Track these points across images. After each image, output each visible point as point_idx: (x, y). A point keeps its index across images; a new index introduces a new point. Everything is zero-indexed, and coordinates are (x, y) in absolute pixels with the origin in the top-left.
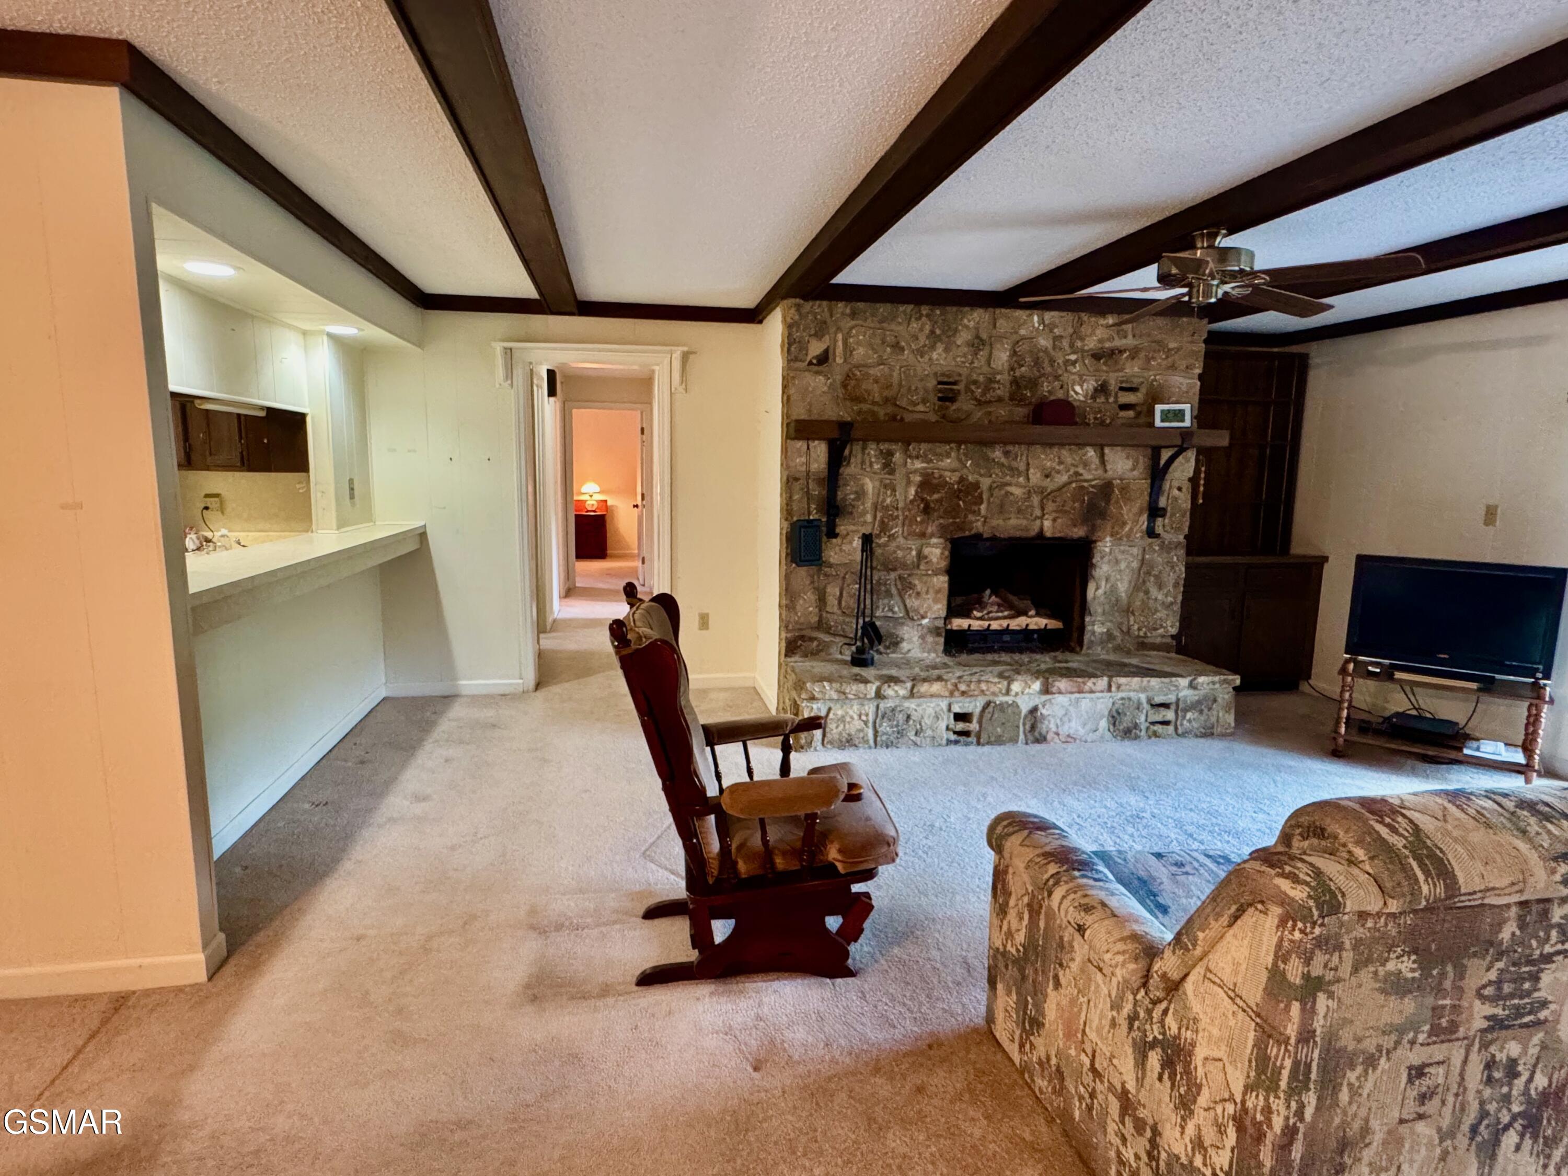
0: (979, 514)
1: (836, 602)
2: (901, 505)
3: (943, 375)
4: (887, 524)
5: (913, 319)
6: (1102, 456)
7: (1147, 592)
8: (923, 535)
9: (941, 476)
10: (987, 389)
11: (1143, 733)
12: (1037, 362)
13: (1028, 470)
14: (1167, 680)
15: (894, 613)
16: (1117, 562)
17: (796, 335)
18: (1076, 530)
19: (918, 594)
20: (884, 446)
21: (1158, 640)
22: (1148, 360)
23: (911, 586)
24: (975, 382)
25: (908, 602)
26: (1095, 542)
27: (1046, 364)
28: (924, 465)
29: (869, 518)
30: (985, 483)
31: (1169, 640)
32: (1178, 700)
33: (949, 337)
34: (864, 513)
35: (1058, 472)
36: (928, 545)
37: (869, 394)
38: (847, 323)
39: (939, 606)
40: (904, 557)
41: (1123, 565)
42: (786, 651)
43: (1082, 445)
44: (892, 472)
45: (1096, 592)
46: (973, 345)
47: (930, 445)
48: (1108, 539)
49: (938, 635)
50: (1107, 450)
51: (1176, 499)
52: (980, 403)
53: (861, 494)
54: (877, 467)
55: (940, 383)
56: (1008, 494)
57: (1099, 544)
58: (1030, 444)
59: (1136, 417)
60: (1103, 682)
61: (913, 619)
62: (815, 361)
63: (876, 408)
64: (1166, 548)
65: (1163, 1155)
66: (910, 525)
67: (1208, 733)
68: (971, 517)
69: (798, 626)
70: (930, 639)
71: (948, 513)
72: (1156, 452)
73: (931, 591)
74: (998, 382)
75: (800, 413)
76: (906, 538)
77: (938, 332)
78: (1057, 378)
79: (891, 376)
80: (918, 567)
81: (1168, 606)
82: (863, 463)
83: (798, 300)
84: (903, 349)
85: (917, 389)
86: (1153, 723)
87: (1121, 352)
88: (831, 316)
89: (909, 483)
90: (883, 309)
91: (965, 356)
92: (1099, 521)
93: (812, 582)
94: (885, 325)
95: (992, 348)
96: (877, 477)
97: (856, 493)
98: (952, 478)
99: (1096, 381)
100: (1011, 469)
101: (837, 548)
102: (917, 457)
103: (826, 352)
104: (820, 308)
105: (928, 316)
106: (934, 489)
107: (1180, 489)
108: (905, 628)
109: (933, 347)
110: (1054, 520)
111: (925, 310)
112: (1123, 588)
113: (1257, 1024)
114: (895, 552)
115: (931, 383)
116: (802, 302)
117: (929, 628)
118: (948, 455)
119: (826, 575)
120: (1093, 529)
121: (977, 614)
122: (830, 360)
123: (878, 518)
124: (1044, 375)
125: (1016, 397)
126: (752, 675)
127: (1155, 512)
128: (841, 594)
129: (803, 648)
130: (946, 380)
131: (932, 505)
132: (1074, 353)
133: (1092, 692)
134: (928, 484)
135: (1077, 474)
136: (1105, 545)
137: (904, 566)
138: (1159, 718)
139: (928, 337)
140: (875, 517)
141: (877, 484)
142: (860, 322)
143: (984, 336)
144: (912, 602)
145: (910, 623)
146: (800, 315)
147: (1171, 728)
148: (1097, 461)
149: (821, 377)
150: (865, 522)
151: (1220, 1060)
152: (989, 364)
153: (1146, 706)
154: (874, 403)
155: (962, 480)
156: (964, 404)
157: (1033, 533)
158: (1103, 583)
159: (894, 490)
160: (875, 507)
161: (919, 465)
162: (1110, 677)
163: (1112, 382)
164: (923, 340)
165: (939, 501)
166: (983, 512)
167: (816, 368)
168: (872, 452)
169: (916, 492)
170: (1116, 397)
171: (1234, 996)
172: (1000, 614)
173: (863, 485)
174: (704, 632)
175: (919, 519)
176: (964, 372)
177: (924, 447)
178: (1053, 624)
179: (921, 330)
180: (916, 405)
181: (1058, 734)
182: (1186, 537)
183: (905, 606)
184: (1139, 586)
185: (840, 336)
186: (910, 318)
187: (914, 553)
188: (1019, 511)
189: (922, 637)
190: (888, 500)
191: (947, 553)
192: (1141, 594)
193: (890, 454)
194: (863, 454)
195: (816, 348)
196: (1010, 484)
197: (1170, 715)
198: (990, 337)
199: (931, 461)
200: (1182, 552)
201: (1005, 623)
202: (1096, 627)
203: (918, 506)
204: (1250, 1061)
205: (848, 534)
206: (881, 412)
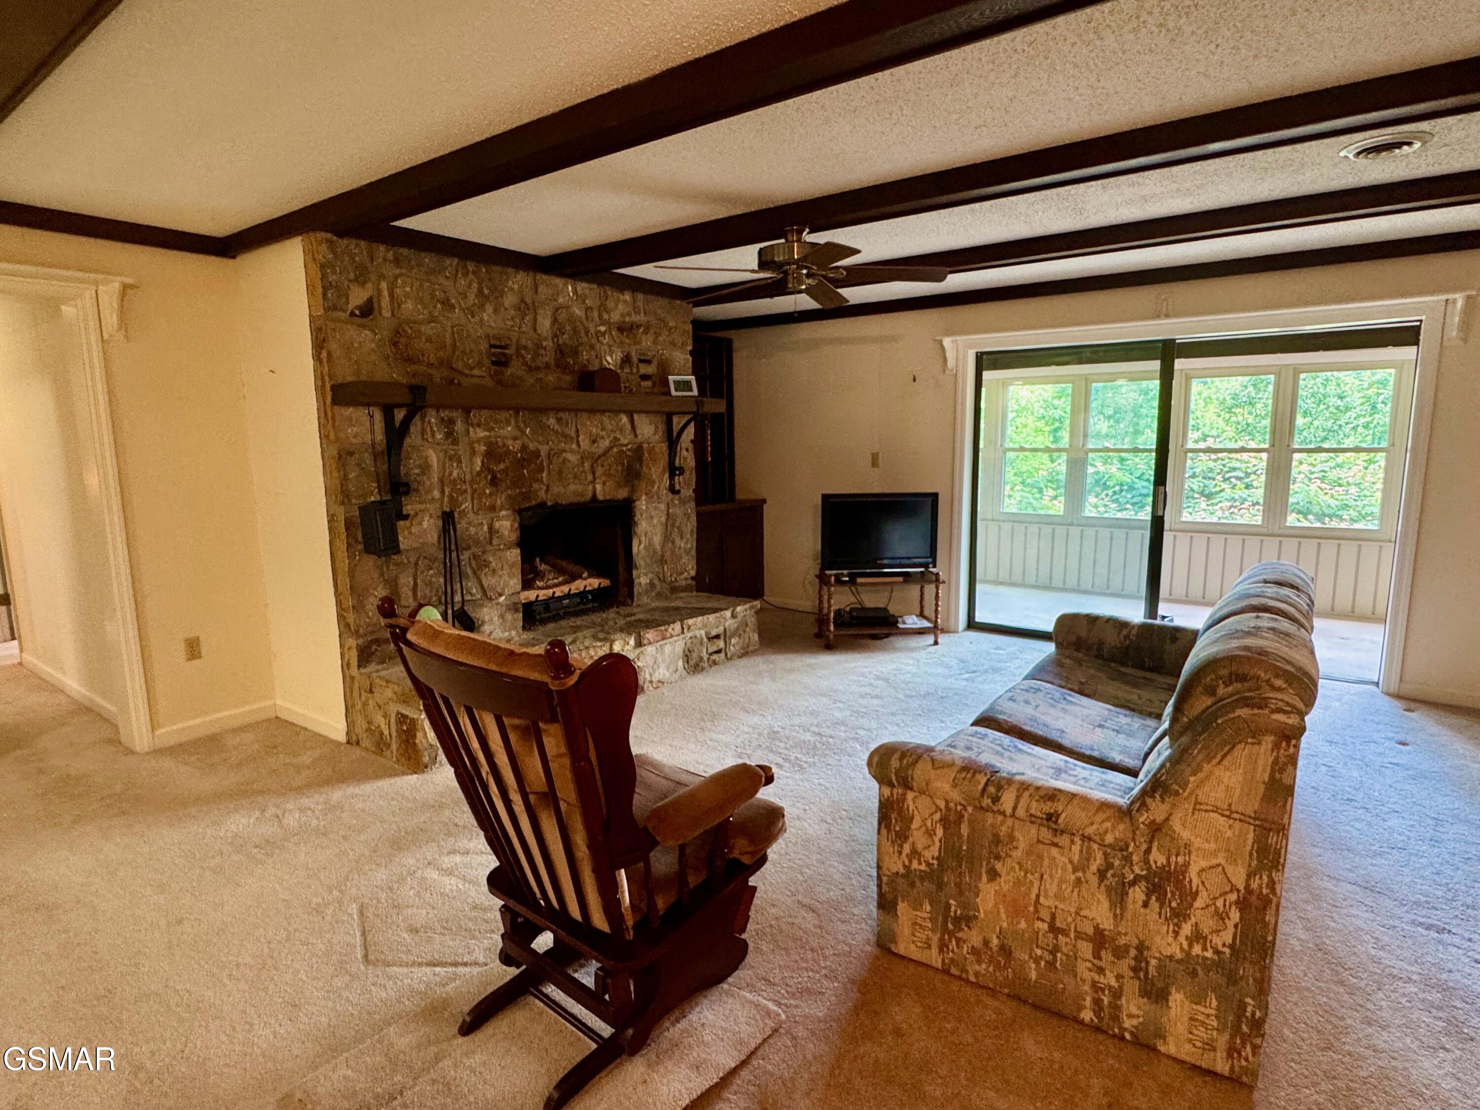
0: (542, 482)
1: (410, 594)
2: (468, 477)
3: (495, 337)
4: (457, 501)
5: (460, 275)
6: (632, 422)
7: (673, 542)
8: (493, 508)
9: (504, 445)
10: (536, 355)
11: (706, 665)
12: (575, 331)
13: (578, 436)
14: (718, 614)
15: (471, 594)
16: (652, 517)
17: (332, 278)
18: (620, 491)
19: (494, 571)
20: (444, 414)
21: (684, 583)
22: (657, 335)
23: (487, 564)
24: (525, 348)
25: (484, 581)
26: (634, 501)
27: (583, 334)
28: (487, 433)
29: (436, 494)
30: (544, 450)
31: (689, 582)
32: (725, 630)
33: (496, 298)
34: (430, 491)
35: (602, 438)
36: (499, 519)
37: (423, 355)
38: (391, 271)
39: (515, 581)
40: (477, 534)
41: (655, 521)
42: (359, 661)
43: (618, 412)
44: (455, 442)
45: (638, 548)
46: (519, 309)
47: (490, 412)
48: (644, 498)
49: (516, 610)
50: (636, 417)
51: (685, 459)
52: (530, 369)
53: (425, 467)
54: (439, 436)
55: (492, 346)
56: (565, 460)
57: (638, 503)
58: (576, 411)
59: (654, 386)
60: (677, 626)
61: (491, 599)
62: (357, 312)
63: (432, 371)
64: (683, 502)
65: (1153, 962)
66: (480, 499)
67: (745, 653)
68: (536, 486)
69: (370, 629)
70: (509, 616)
71: (514, 484)
72: (669, 418)
73: (506, 567)
74: (545, 348)
75: (346, 374)
76: (477, 514)
77: (486, 292)
78: (592, 347)
79: (444, 336)
80: (491, 543)
81: (688, 552)
82: (423, 432)
83: (329, 235)
84: (452, 307)
85: (471, 351)
86: (711, 654)
87: (638, 326)
88: (372, 260)
89: (473, 453)
90: (429, 259)
91: (513, 319)
92: (636, 482)
93: (382, 574)
94: (432, 278)
95: (536, 314)
96: (439, 448)
97: (420, 466)
98: (514, 446)
99: (622, 352)
100: (565, 436)
101: (406, 533)
102: (479, 425)
103: (370, 301)
104: (357, 248)
105: (474, 272)
106: (499, 459)
107: (687, 450)
108: (485, 610)
109: (482, 307)
110: (604, 483)
111: (471, 266)
112: (657, 540)
113: (1256, 826)
114: (467, 529)
115: (484, 346)
116: (335, 238)
117: (507, 606)
118: (508, 423)
119: (396, 564)
120: (633, 490)
121: (539, 583)
122: (376, 312)
123: (447, 493)
124: (581, 344)
125: (561, 365)
126: (271, 702)
127: (674, 470)
128: (415, 584)
129: (378, 653)
130: (498, 343)
131: (499, 475)
132: (603, 324)
133: (672, 636)
134: (493, 453)
135: (616, 439)
136: (642, 504)
137: (477, 543)
138: (715, 649)
139: (477, 296)
140: (442, 492)
141: (442, 455)
142: (403, 271)
143: (528, 300)
144: (488, 581)
145: (486, 603)
146: (335, 254)
147: (722, 655)
148: (629, 426)
149: (367, 332)
150: (433, 499)
151: (1218, 865)
152: (535, 330)
153: (705, 640)
154: (431, 365)
155: (524, 448)
156: (515, 370)
157: (588, 497)
158: (643, 539)
159: (460, 462)
160: (442, 481)
161: (482, 434)
162: (682, 621)
163: (633, 353)
164: (472, 298)
165: (505, 471)
166: (545, 480)
167: (359, 321)
168: (433, 420)
169: (483, 462)
170: (638, 367)
171: (1229, 814)
172: (556, 581)
173: (426, 458)
174: (195, 662)
175: (487, 492)
176: (514, 336)
177: (485, 413)
178: (605, 583)
179: (469, 286)
180: (472, 369)
181: (651, 682)
182: (694, 491)
183: (482, 586)
184: (667, 538)
185: (384, 285)
186: (456, 274)
187: (486, 528)
188: (575, 477)
189: (502, 616)
190: (455, 474)
191: (516, 525)
192: (670, 545)
193: (451, 422)
194: (423, 424)
195: (358, 297)
196: (565, 451)
197: (721, 644)
198: (533, 303)
199: (493, 429)
200: (693, 504)
201: (565, 589)
202: (642, 579)
203: (486, 477)
204: (1251, 855)
205: (417, 514)
206: (438, 375)
